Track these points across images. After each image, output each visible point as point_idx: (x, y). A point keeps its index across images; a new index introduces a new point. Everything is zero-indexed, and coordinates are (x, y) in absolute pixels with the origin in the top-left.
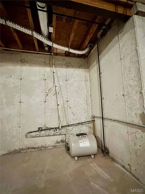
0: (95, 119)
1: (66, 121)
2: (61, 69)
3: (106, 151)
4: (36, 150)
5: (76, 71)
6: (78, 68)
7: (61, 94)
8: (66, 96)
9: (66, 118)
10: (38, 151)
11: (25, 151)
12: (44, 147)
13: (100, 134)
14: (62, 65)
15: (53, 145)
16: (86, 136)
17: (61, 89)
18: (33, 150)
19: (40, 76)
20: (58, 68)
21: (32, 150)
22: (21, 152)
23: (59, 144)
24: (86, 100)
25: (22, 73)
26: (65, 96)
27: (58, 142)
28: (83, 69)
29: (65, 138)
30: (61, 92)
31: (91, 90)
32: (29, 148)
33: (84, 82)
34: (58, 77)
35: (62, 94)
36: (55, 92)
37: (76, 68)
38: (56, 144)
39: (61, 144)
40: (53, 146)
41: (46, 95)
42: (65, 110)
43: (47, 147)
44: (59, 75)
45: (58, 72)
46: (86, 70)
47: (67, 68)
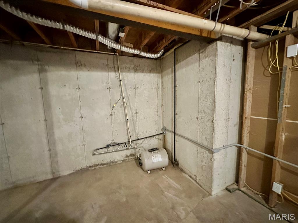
0: (167, 132)
1: (136, 134)
2: (128, 74)
3: (176, 163)
4: (105, 166)
5: (147, 76)
6: (149, 73)
7: (129, 105)
8: (135, 107)
9: (135, 132)
10: (107, 166)
11: (93, 168)
12: (113, 162)
13: (171, 147)
14: (130, 68)
15: (123, 160)
16: (158, 151)
17: (129, 100)
18: (102, 166)
19: (103, 84)
20: (124, 74)
21: (100, 166)
22: (89, 169)
23: (128, 158)
24: (156, 111)
25: (80, 81)
27: (127, 156)
28: (154, 74)
29: (134, 152)
30: (129, 102)
31: (163, 100)
32: (97, 165)
33: (155, 90)
34: (125, 85)
36: (122, 104)
37: (146, 72)
38: (126, 159)
39: (130, 157)
41: (112, 107)
42: (134, 123)
43: (116, 162)
44: (126, 82)
45: (125, 78)
46: (158, 74)
47: (135, 73)
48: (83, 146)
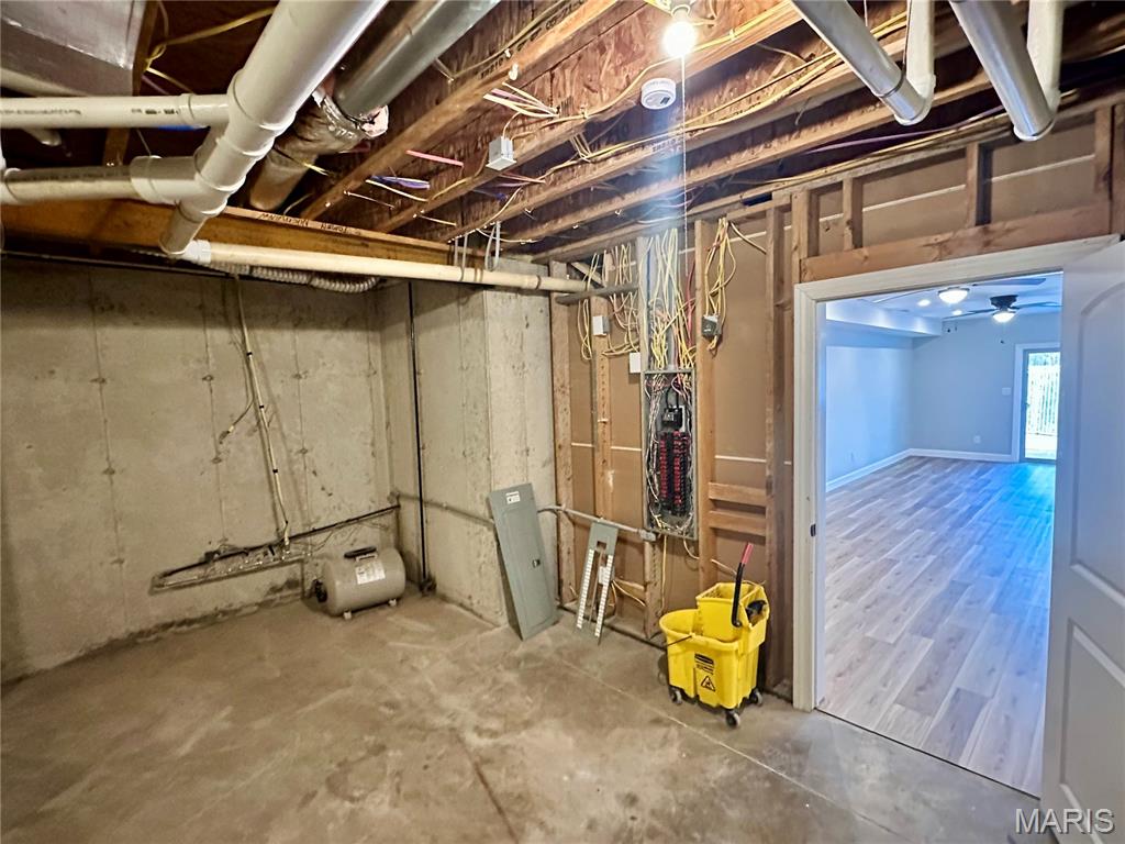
0: (402, 503)
1: (303, 518)
2: (274, 335)
3: (430, 584)
4: (196, 626)
5: (334, 340)
6: (340, 329)
7: (276, 426)
8: (296, 434)
9: (301, 509)
10: (202, 628)
11: (153, 637)
12: (224, 613)
13: (415, 543)
14: (277, 316)
15: (260, 601)
16: (375, 554)
17: (275, 412)
18: (185, 628)
19: (185, 362)
20: (259, 333)
21: (179, 630)
22: (136, 644)
23: (278, 595)
24: (369, 441)
25: (103, 356)
26: (293, 434)
27: (275, 590)
28: (359, 334)
29: (299, 573)
30: (278, 420)
31: (387, 408)
32: (167, 626)
33: (363, 379)
34: (262, 366)
35: (281, 427)
36: (255, 423)
37: (333, 328)
38: (269, 597)
39: (286, 593)
40: (257, 604)
41: (217, 436)
42: (295, 482)
43: (236, 611)
44: (265, 357)
45: (262, 346)
46: (371, 334)
47: (297, 331)
48: (116, 566)
